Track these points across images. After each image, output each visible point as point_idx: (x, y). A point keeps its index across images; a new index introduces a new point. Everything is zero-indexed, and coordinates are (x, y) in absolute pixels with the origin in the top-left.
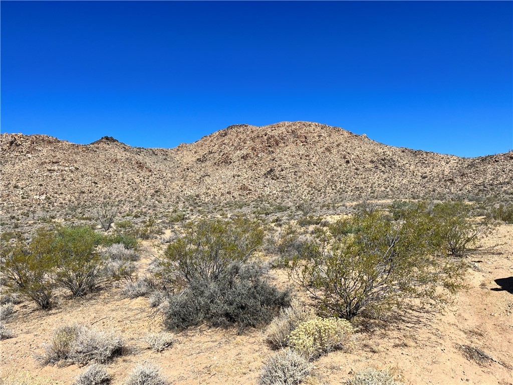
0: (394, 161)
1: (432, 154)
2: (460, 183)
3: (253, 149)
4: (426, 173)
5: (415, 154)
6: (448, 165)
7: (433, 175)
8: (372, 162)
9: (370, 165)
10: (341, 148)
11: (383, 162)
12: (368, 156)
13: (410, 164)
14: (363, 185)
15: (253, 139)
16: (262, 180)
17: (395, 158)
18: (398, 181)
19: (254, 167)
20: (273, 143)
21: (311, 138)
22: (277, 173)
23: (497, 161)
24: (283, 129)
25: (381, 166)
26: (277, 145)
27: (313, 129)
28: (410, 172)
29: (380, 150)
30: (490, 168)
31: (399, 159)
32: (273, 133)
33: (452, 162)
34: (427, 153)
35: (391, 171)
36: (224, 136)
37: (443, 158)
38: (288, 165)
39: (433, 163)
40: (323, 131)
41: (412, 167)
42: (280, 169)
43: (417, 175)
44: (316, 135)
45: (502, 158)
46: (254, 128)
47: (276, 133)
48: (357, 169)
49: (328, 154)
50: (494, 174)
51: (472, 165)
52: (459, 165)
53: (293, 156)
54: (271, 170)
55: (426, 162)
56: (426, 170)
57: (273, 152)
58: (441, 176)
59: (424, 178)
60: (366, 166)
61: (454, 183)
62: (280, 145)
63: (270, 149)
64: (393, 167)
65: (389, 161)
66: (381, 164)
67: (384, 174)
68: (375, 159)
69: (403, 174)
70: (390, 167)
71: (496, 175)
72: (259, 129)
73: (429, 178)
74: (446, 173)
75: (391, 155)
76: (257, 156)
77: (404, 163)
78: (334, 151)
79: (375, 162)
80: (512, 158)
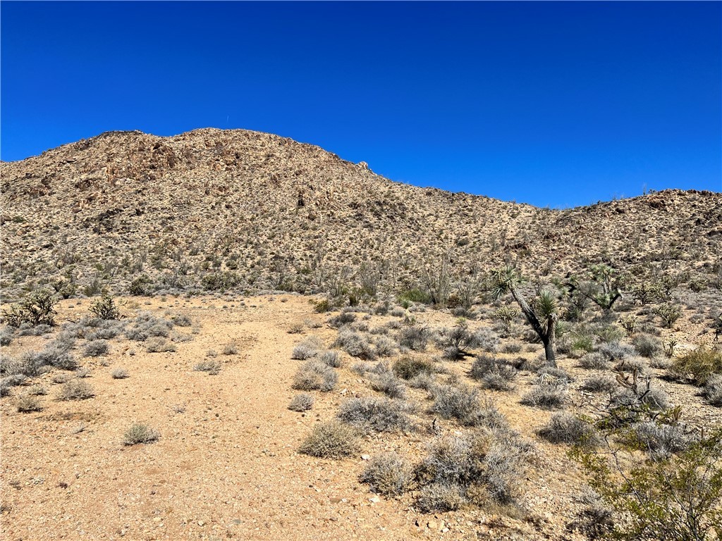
0: (405, 209)
1: (485, 200)
2: (542, 254)
3: (114, 171)
4: (466, 234)
5: (452, 198)
6: (515, 221)
7: (481, 238)
8: (354, 205)
10: (301, 178)
11: (378, 208)
12: (351, 195)
13: (437, 217)
17: (409, 204)
21: (252, 158)
23: (620, 212)
24: (200, 140)
25: (370, 215)
26: (172, 165)
27: (266, 142)
28: (434, 231)
29: (382, 189)
30: (609, 225)
31: (417, 207)
33: (523, 215)
35: (389, 227)
36: (81, 149)
37: (505, 208)
38: (163, 204)
39: (484, 216)
40: (282, 148)
41: (440, 222)
43: (446, 238)
44: (262, 153)
45: (632, 205)
48: (311, 218)
49: (271, 188)
50: (621, 238)
51: (565, 220)
52: (538, 222)
53: (191, 188)
54: (113, 212)
55: (471, 214)
56: (467, 228)
57: (151, 178)
58: (498, 241)
59: (461, 244)
60: (338, 214)
61: (528, 254)
62: (178, 166)
64: (398, 219)
65: (393, 207)
66: (372, 210)
67: (371, 231)
68: (363, 202)
69: (413, 235)
70: (392, 218)
72: (151, 138)
73: (471, 244)
74: (509, 235)
75: (402, 198)
77: (426, 213)
78: (286, 184)
79: (359, 206)
80: (654, 205)
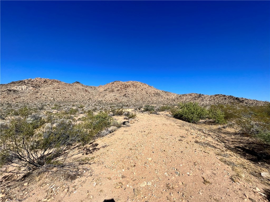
3: (121, 88)
5: (166, 92)
7: (170, 98)
8: (154, 94)
9: (153, 95)
10: (146, 89)
12: (153, 92)
14: (150, 100)
15: (121, 85)
16: (122, 97)
17: (160, 93)
18: (160, 100)
19: (120, 93)
20: (126, 87)
21: (138, 86)
22: (127, 95)
24: (130, 83)
25: (156, 95)
27: (139, 83)
29: (156, 91)
30: (185, 97)
32: (127, 84)
33: (175, 95)
34: (169, 92)
36: (113, 84)
37: (173, 94)
38: (130, 93)
40: (141, 84)
41: (165, 96)
42: (128, 94)
43: (165, 98)
46: (122, 82)
47: (128, 84)
48: (149, 96)
49: (142, 91)
51: (180, 96)
52: (177, 96)
53: (132, 91)
54: (125, 94)
55: (168, 95)
56: (168, 97)
57: (126, 89)
59: (167, 99)
60: (152, 95)
61: (175, 101)
62: (129, 87)
63: (126, 88)
64: (159, 96)
65: (158, 94)
67: (157, 97)
68: (155, 93)
69: (162, 98)
71: (186, 99)
72: (123, 83)
74: (173, 98)
76: (122, 90)
77: (163, 95)
78: (144, 90)
80: (190, 95)
